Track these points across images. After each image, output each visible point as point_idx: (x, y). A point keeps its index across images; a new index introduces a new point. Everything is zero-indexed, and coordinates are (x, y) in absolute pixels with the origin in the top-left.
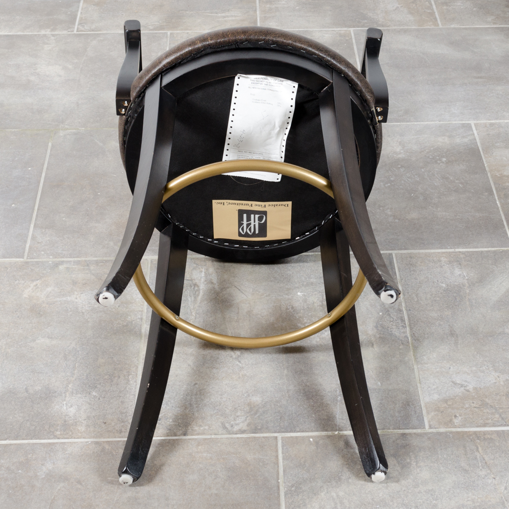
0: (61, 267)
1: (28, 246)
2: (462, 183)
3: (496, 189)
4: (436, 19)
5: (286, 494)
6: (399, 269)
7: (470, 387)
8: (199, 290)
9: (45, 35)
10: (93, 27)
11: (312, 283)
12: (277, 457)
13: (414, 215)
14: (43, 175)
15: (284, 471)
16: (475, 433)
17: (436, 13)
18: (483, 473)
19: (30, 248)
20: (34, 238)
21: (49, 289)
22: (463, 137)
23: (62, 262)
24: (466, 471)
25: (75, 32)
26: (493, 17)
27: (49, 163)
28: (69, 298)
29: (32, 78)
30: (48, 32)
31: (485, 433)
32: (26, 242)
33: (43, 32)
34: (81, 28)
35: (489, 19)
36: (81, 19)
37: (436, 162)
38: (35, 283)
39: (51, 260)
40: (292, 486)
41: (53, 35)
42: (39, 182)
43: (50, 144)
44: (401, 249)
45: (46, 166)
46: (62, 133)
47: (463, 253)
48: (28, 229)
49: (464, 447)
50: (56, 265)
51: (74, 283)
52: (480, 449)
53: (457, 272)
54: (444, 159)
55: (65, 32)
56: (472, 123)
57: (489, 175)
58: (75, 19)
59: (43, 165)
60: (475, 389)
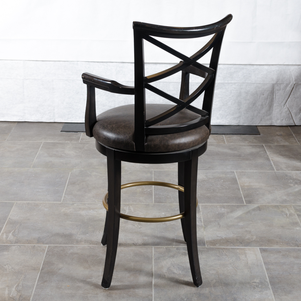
0: (75, 205)
1: (62, 199)
2: (228, 187)
3: (241, 189)
4: (225, 142)
5: (154, 260)
6: (201, 208)
7: (223, 237)
8: (126, 211)
9: (68, 143)
10: (87, 141)
11: (168, 211)
12: (152, 251)
13: (209, 195)
14: (68, 181)
15: (154, 255)
16: (223, 248)
17: (225, 141)
18: (225, 257)
19: (63, 199)
20: (64, 197)
21: (71, 210)
22: (231, 175)
23: (76, 203)
24: (219, 256)
25: (79, 142)
26: (248, 142)
27: (70, 178)
28: (78, 212)
29: (63, 155)
30: (69, 142)
31: (227, 248)
32: (62, 198)
33: (67, 142)
34: (82, 141)
35: (246, 142)
36: (82, 138)
37: (219, 181)
38: (65, 208)
39: (71, 203)
40: (157, 258)
41: (71, 143)
42: (66, 183)
43: (70, 173)
44: (202, 203)
45: (68, 179)
46: (74, 170)
47: (226, 205)
48: (63, 195)
49: (219, 251)
50: (73, 204)
51: (80, 208)
52: (225, 252)
53: (223, 209)
54: (222, 181)
55: (76, 142)
56: (235, 171)
57: (239, 185)
58: (79, 138)
59: (68, 178)
60: (225, 238)
